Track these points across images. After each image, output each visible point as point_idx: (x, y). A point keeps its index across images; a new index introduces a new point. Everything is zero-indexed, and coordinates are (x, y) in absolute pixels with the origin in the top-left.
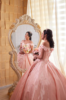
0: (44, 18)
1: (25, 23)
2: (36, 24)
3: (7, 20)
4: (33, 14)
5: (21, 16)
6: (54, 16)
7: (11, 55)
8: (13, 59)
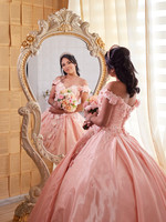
0: (114, 18)
1: (64, 33)
2: (93, 35)
3: (15, 22)
4: (86, 8)
5: (53, 12)
6: (141, 15)
7: (25, 116)
8: (29, 129)
